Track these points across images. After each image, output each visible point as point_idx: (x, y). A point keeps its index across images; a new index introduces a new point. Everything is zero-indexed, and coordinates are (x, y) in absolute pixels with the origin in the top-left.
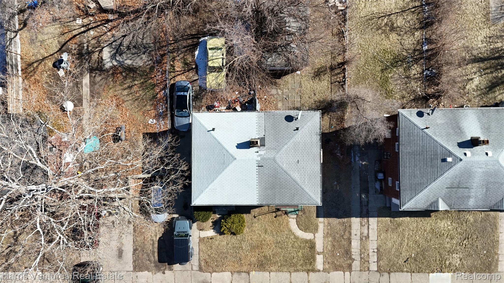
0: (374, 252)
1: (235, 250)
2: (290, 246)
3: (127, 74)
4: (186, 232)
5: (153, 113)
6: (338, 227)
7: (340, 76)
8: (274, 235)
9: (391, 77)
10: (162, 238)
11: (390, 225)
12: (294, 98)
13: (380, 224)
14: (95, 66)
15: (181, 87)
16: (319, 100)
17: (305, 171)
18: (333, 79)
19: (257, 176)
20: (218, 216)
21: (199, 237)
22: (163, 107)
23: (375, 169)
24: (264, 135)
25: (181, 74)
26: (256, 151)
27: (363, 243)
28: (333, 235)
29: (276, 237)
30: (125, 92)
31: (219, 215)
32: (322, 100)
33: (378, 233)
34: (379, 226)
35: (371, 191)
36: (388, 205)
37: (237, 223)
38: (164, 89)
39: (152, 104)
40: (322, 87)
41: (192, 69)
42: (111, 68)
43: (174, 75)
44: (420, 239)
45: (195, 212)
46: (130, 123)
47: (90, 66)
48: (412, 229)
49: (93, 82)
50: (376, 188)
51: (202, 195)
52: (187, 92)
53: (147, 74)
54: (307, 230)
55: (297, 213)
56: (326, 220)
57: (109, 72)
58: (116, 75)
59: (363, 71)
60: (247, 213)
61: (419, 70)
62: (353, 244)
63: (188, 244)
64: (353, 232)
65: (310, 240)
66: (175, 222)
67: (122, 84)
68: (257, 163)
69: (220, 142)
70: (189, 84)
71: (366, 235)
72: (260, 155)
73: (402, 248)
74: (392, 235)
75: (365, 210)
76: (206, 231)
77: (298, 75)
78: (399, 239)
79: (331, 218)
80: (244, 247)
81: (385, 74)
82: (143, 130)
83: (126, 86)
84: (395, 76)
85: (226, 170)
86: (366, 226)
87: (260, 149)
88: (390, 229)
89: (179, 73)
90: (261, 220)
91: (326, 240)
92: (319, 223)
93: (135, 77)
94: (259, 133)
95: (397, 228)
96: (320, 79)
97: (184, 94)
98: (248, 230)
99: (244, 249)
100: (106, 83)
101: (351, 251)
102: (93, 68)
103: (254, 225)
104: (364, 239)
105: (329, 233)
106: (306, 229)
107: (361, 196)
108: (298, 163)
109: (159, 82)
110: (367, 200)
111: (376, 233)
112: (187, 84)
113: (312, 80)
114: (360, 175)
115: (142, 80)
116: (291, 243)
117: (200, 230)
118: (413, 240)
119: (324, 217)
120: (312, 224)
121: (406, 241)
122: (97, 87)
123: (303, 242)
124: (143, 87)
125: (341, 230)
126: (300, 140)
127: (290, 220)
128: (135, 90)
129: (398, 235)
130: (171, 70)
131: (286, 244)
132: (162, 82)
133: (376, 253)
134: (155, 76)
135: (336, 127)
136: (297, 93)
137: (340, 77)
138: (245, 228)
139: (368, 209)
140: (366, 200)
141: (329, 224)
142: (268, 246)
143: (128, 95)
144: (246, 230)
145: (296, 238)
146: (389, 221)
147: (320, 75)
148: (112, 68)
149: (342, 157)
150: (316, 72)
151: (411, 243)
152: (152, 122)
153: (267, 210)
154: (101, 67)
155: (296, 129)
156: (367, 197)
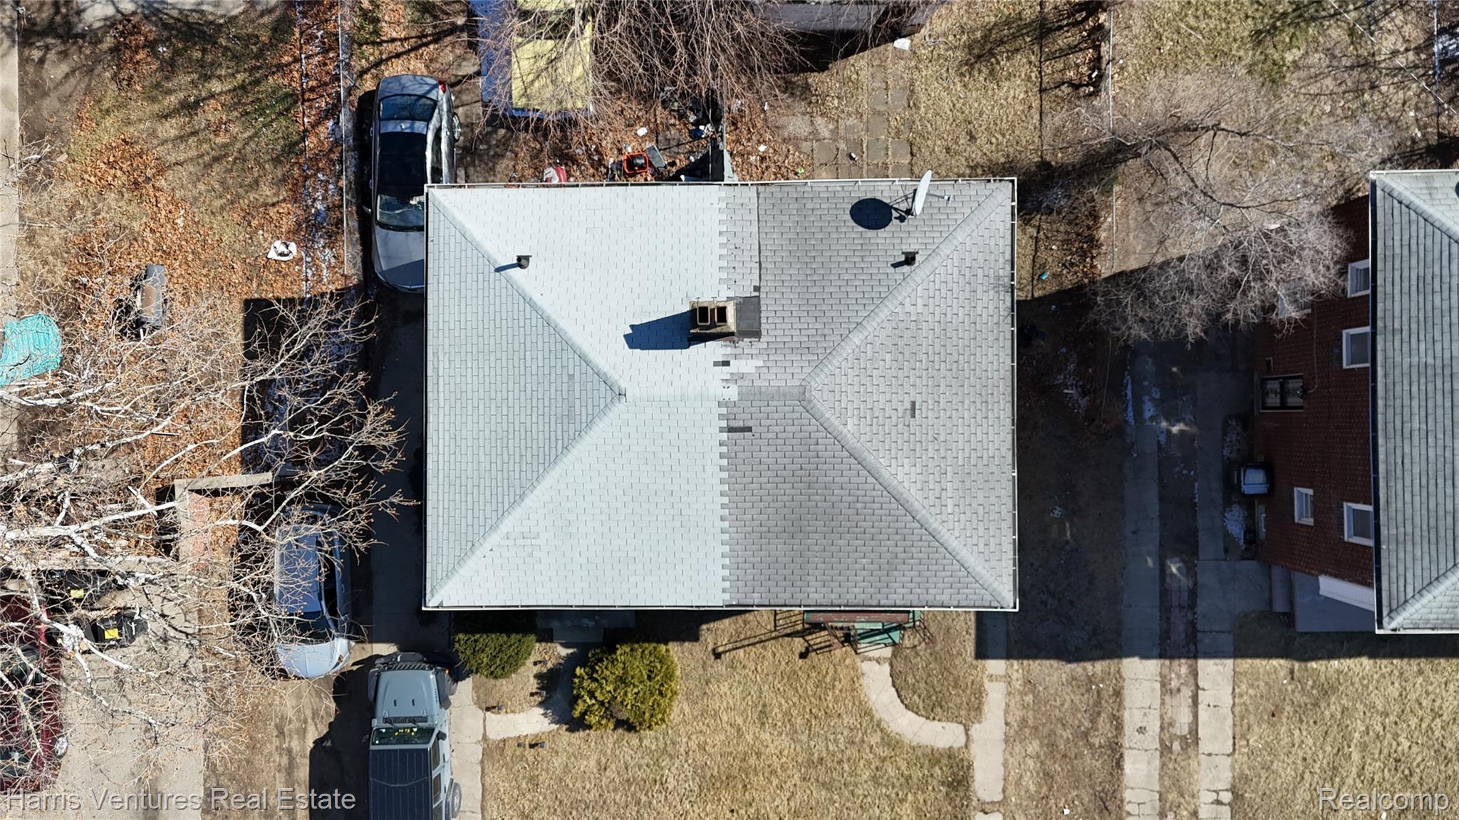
0: (1218, 802)
1: (633, 795)
2: (865, 777)
3: (177, 53)
4: (425, 720)
5: (288, 215)
6: (1069, 696)
7: (1079, 58)
8: (796, 732)
9: (1294, 62)
10: (329, 744)
11: (1289, 688)
12: (883, 153)
13: (1244, 687)
14: (44, 15)
15: (399, 100)
16: (990, 160)
17: (942, 453)
18: (1049, 71)
19: (725, 475)
20: (564, 652)
21: (485, 738)
22: (326, 191)
23: (1226, 452)
24: (757, 289)
25: (408, 52)
26: (721, 359)
27: (1171, 766)
28: (1045, 731)
29: (804, 738)
30: (167, 124)
31: (565, 646)
32: (1002, 160)
33: (1234, 725)
34: (1241, 696)
35: (1209, 549)
36: (1280, 606)
37: (641, 682)
38: (332, 112)
39: (284, 180)
40: (1002, 106)
41: (454, 29)
42: (110, 23)
43: (377, 53)
44: (1415, 749)
45: (461, 636)
46: (190, 257)
47: (20, 17)
48: (1380, 708)
49: (35, 85)
50: (1227, 535)
51: (473, 563)
52: (428, 120)
53: (261, 50)
54: (938, 710)
55: (897, 640)
56: (1016, 667)
57: (101, 42)
58: (128, 54)
59: (1175, 37)
60: (684, 641)
61: (1414, 35)
62: (1128, 766)
63: (428, 773)
64: (1132, 718)
65: (950, 754)
66: (378, 676)
67: (155, 91)
68: (721, 417)
69: (553, 317)
70: (435, 87)
71: (1185, 731)
72: (736, 378)
73: (1336, 785)
74: (1297, 732)
75: (1182, 627)
76: (513, 712)
77: (899, 54)
78: (1328, 749)
79: (1038, 662)
80: (670, 779)
81: (1268, 52)
82: (245, 289)
83: (173, 100)
84: (1310, 61)
85: (578, 447)
86: (1187, 692)
87: (739, 351)
88: (1288, 708)
89: (400, 50)
90: (744, 667)
91: (1017, 750)
92: (986, 681)
93: (212, 64)
94: (735, 276)
95: (1316, 705)
96: (992, 72)
97: (412, 127)
98: (687, 710)
99: (671, 787)
100: (88, 90)
101: (1122, 801)
102: (35, 24)
103: (713, 687)
104: (1176, 746)
105: (1030, 722)
106: (932, 707)
107: (1163, 569)
108: (913, 416)
109: (312, 83)
110: (1191, 586)
111: (1230, 721)
112: (427, 88)
113: (962, 75)
114: (1161, 479)
115: (238, 76)
116: (869, 762)
117: (488, 709)
118: (1386, 751)
119: (1008, 656)
120: (956, 686)
121: (1356, 757)
122: (50, 103)
123: (918, 758)
124: (245, 104)
125: (1078, 710)
126: (920, 308)
127: (866, 666)
128: (210, 117)
129: (1320, 734)
130: (364, 35)
131: (846, 768)
132: (326, 84)
133: (1228, 808)
134: (297, 60)
135: (1060, 275)
136: (898, 132)
137: (1078, 66)
138: (675, 704)
139: (1193, 624)
140: (1185, 582)
141: (1028, 686)
142: (773, 778)
143: (182, 138)
144: (679, 710)
145: (891, 742)
146: (1282, 674)
147: (994, 55)
148: (113, 25)
149: (1083, 402)
150: (976, 41)
151: (1378, 764)
152: (282, 254)
153: (771, 626)
154: (68, 24)
155: (903, 258)
156: (1190, 570)
